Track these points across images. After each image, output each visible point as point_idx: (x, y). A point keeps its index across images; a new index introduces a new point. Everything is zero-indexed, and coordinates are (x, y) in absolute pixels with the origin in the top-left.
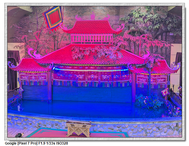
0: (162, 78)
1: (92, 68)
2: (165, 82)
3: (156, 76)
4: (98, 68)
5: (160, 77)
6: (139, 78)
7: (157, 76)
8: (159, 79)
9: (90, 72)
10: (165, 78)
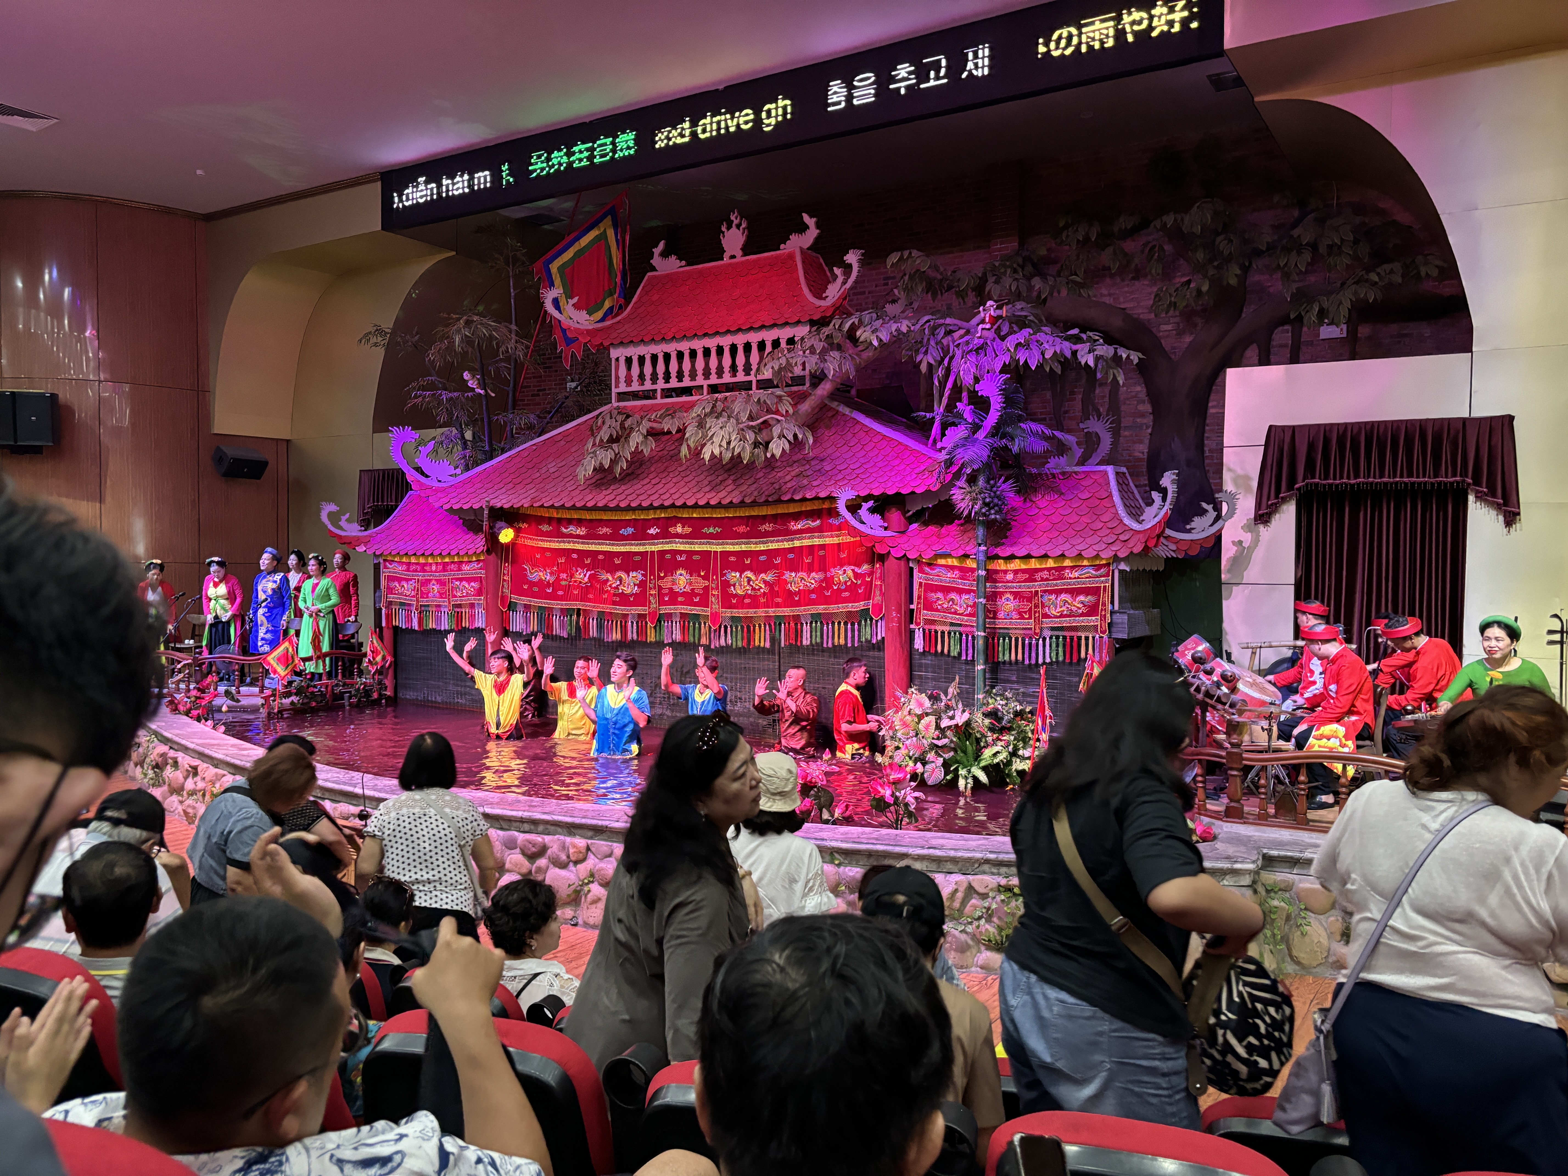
0: (1074, 592)
1: (679, 529)
3: (1038, 576)
4: (711, 530)
5: (1059, 584)
7: (1045, 574)
10: (1095, 591)
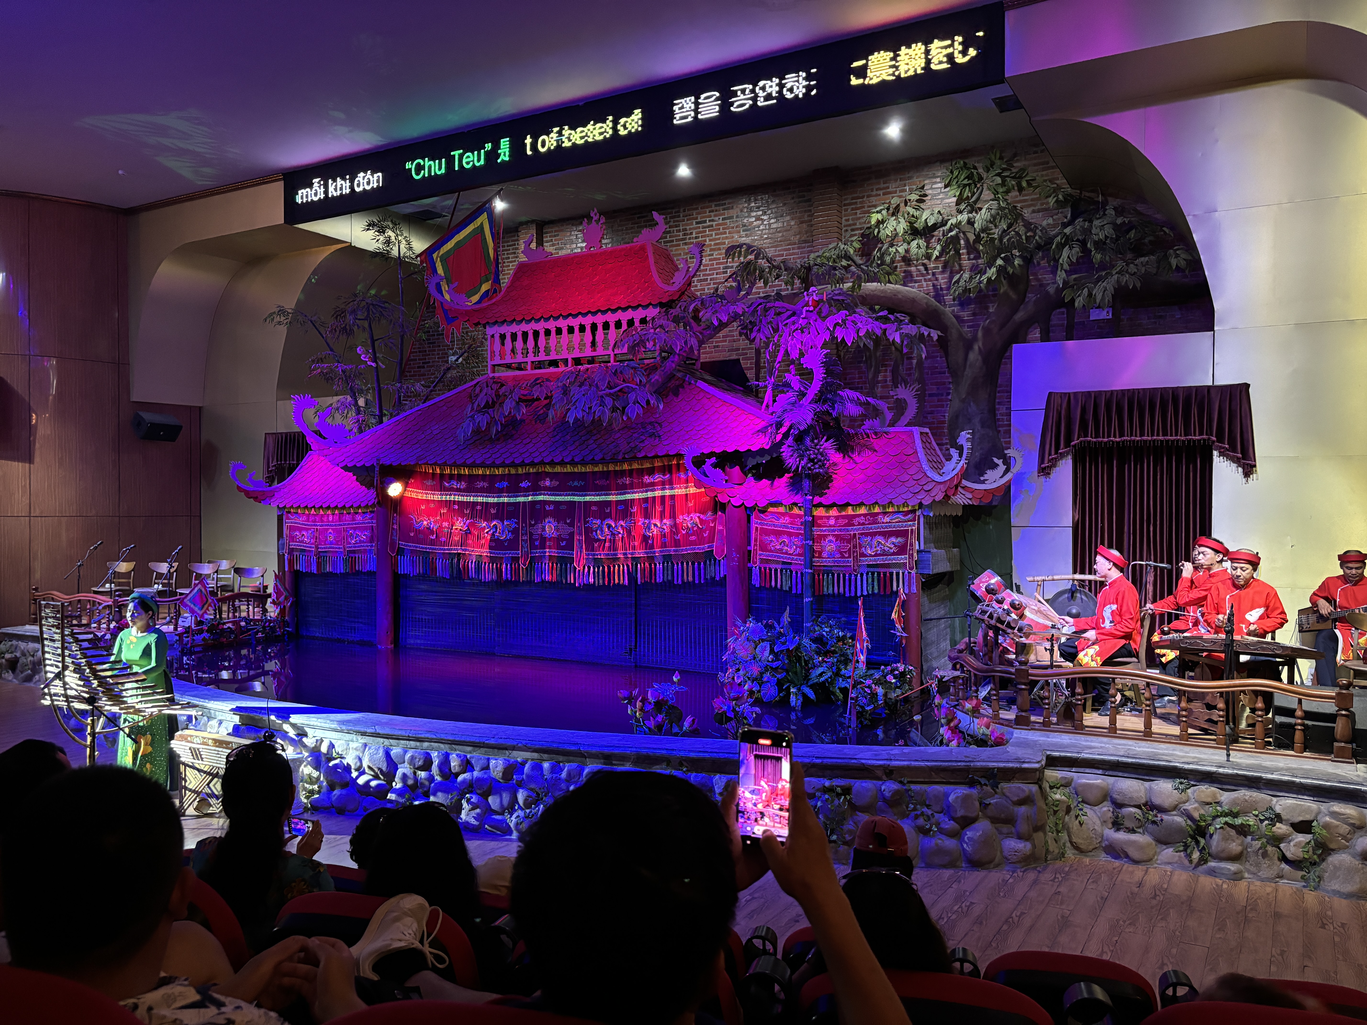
0: (887, 535)
1: (548, 483)
2: (903, 559)
3: (856, 521)
5: (874, 528)
6: (765, 532)
7: (862, 520)
8: (873, 535)
9: (538, 506)
10: (904, 534)
